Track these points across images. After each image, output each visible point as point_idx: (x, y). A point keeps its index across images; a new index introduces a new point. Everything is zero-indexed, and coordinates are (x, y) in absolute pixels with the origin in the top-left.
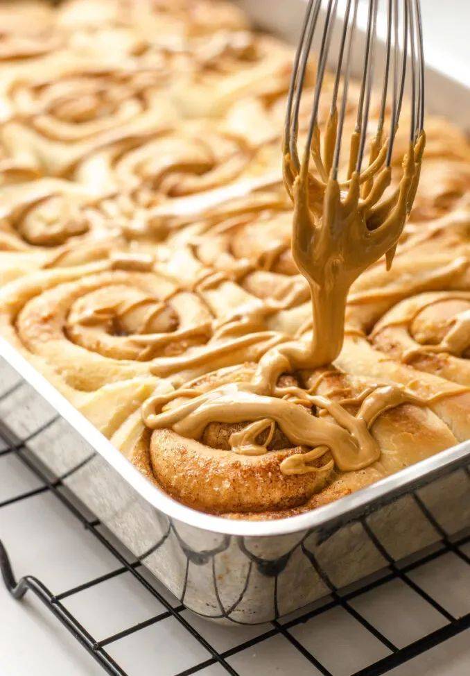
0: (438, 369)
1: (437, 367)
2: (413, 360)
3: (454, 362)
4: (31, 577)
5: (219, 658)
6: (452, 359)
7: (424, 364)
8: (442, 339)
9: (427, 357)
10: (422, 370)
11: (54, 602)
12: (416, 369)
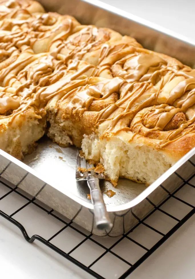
0: (157, 137)
1: (157, 136)
2: (148, 135)
3: (162, 133)
4: (36, 235)
5: (108, 250)
6: (161, 132)
7: (152, 136)
8: (155, 125)
9: (152, 133)
10: (152, 138)
11: (47, 243)
12: (150, 138)
